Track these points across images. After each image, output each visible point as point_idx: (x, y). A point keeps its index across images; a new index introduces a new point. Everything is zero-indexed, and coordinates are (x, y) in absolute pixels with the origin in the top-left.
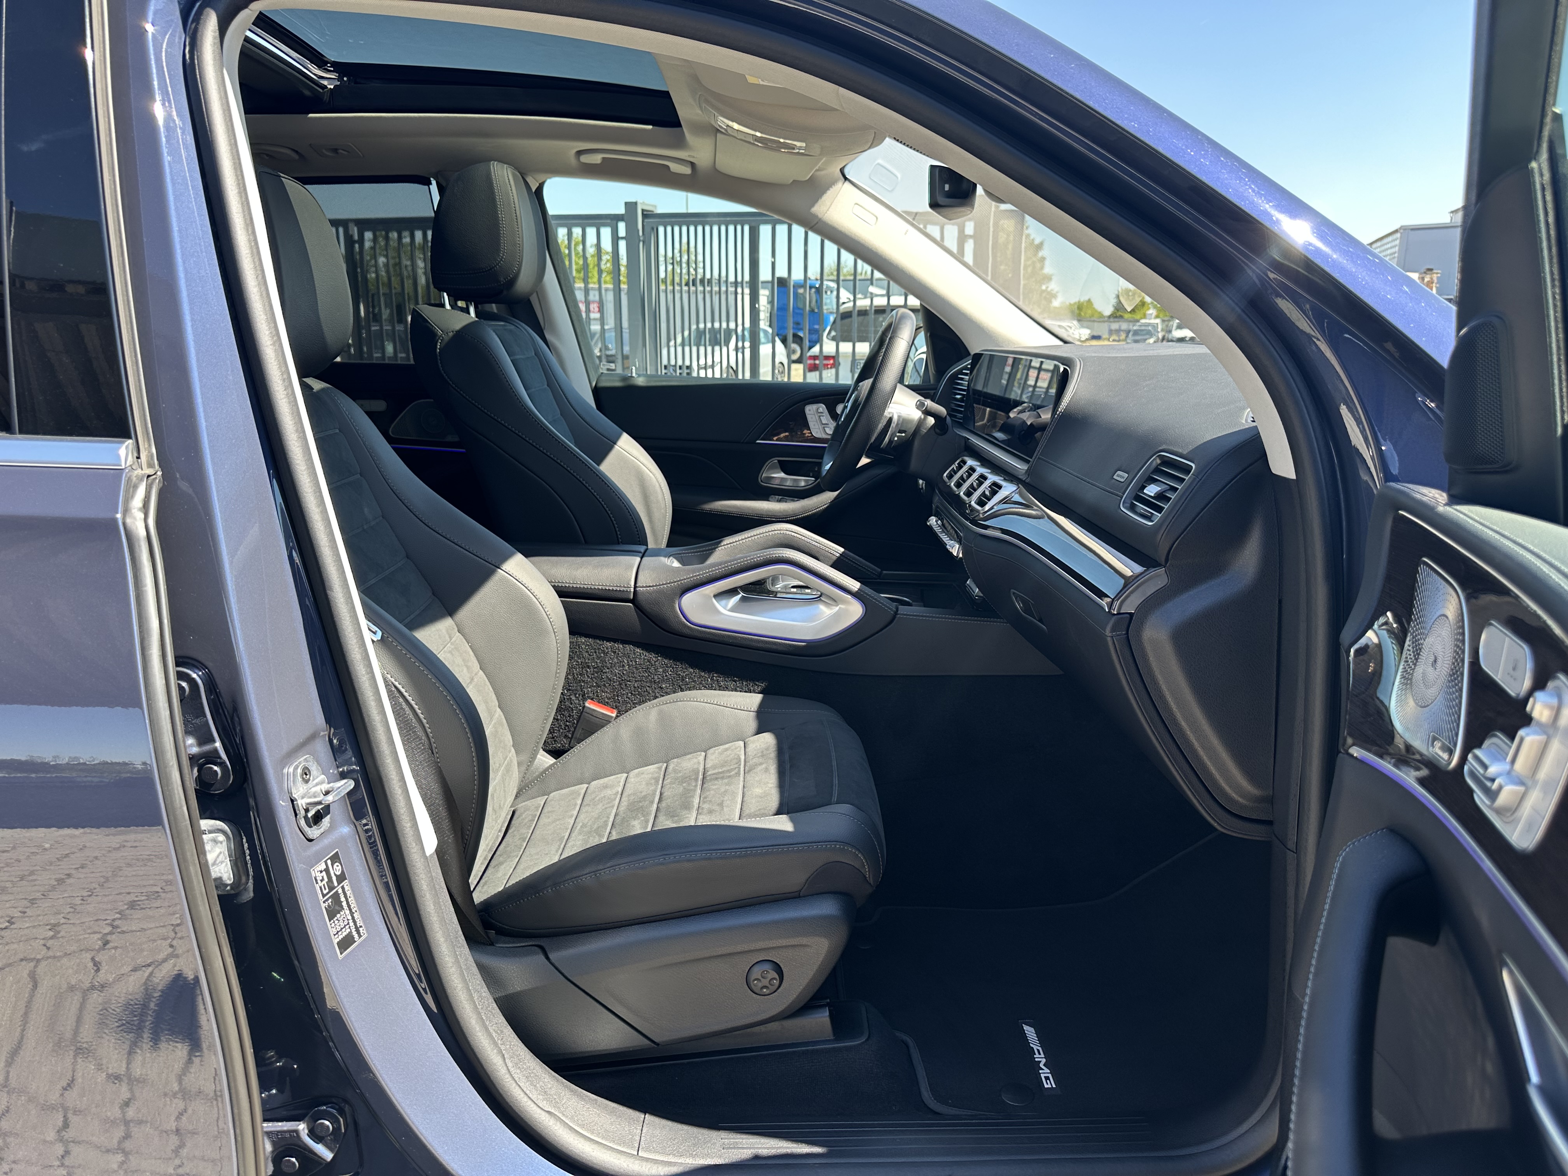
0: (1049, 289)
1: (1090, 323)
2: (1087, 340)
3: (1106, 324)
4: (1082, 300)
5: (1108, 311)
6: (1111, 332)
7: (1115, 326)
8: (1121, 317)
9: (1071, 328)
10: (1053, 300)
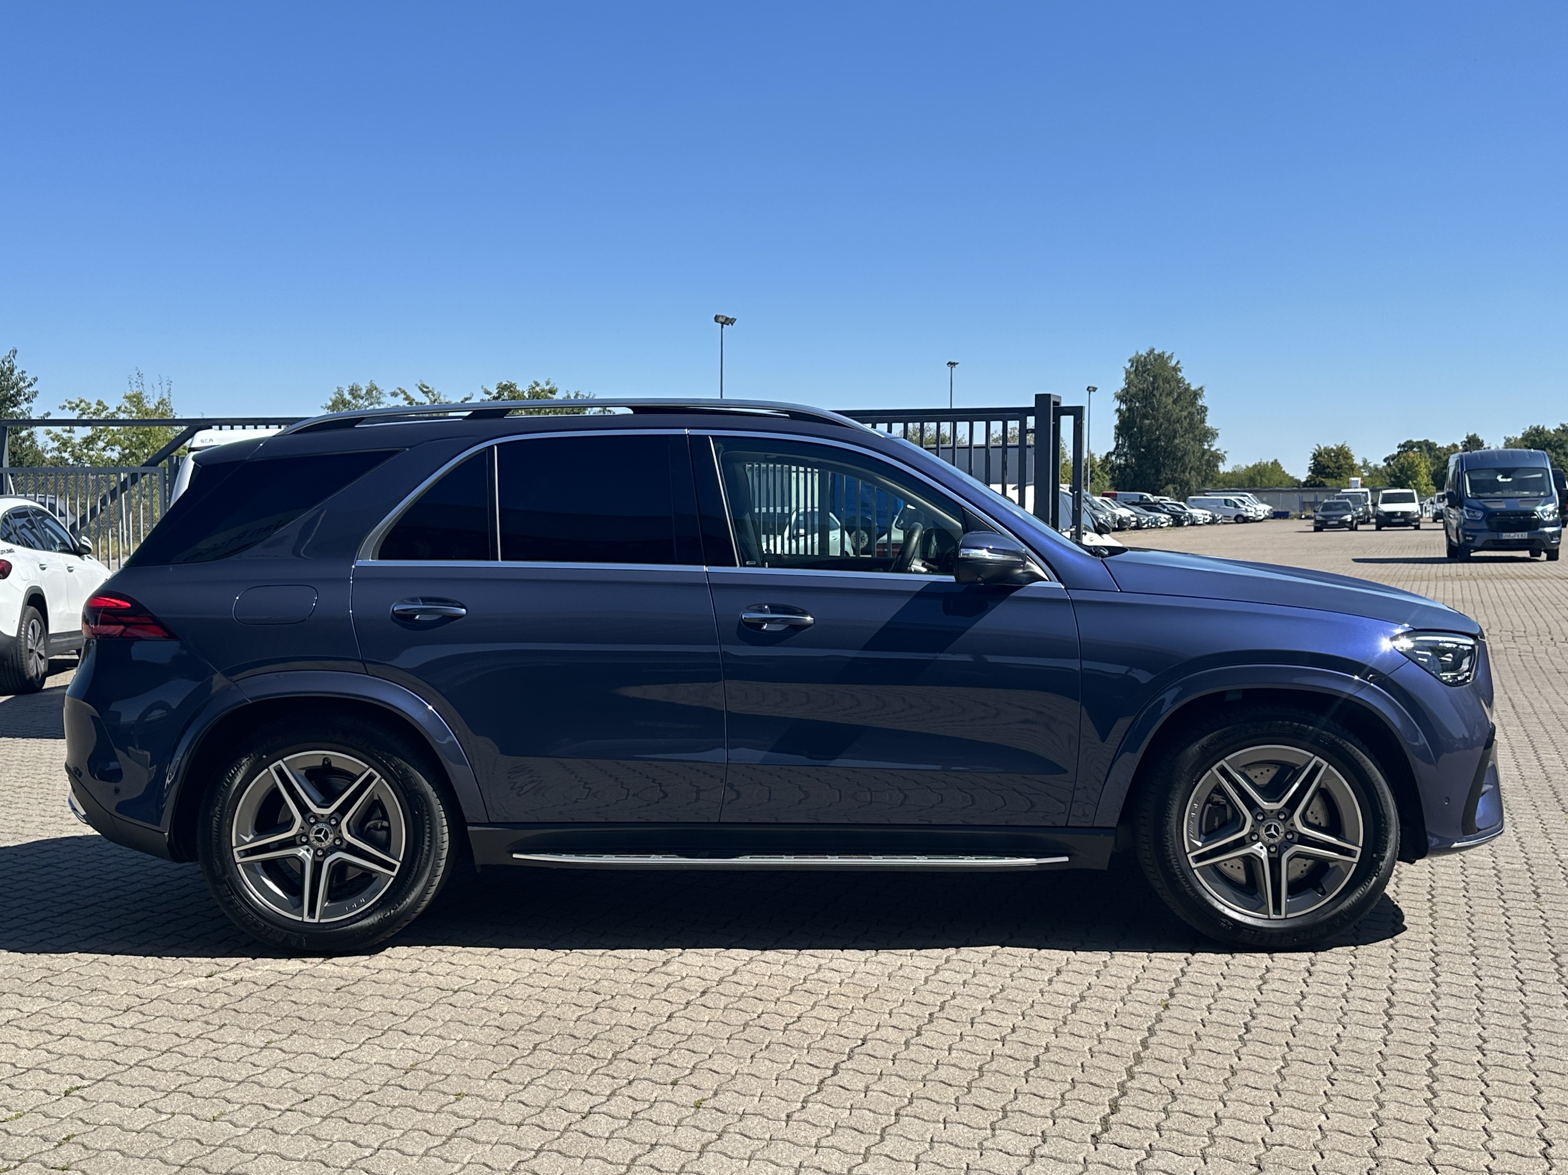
0: (1213, 449)
1: (1271, 495)
2: (1266, 518)
3: (1296, 495)
4: (1264, 461)
5: (1303, 475)
6: (1304, 505)
7: (1309, 497)
8: (1322, 485)
9: (1244, 503)
10: (1220, 464)
